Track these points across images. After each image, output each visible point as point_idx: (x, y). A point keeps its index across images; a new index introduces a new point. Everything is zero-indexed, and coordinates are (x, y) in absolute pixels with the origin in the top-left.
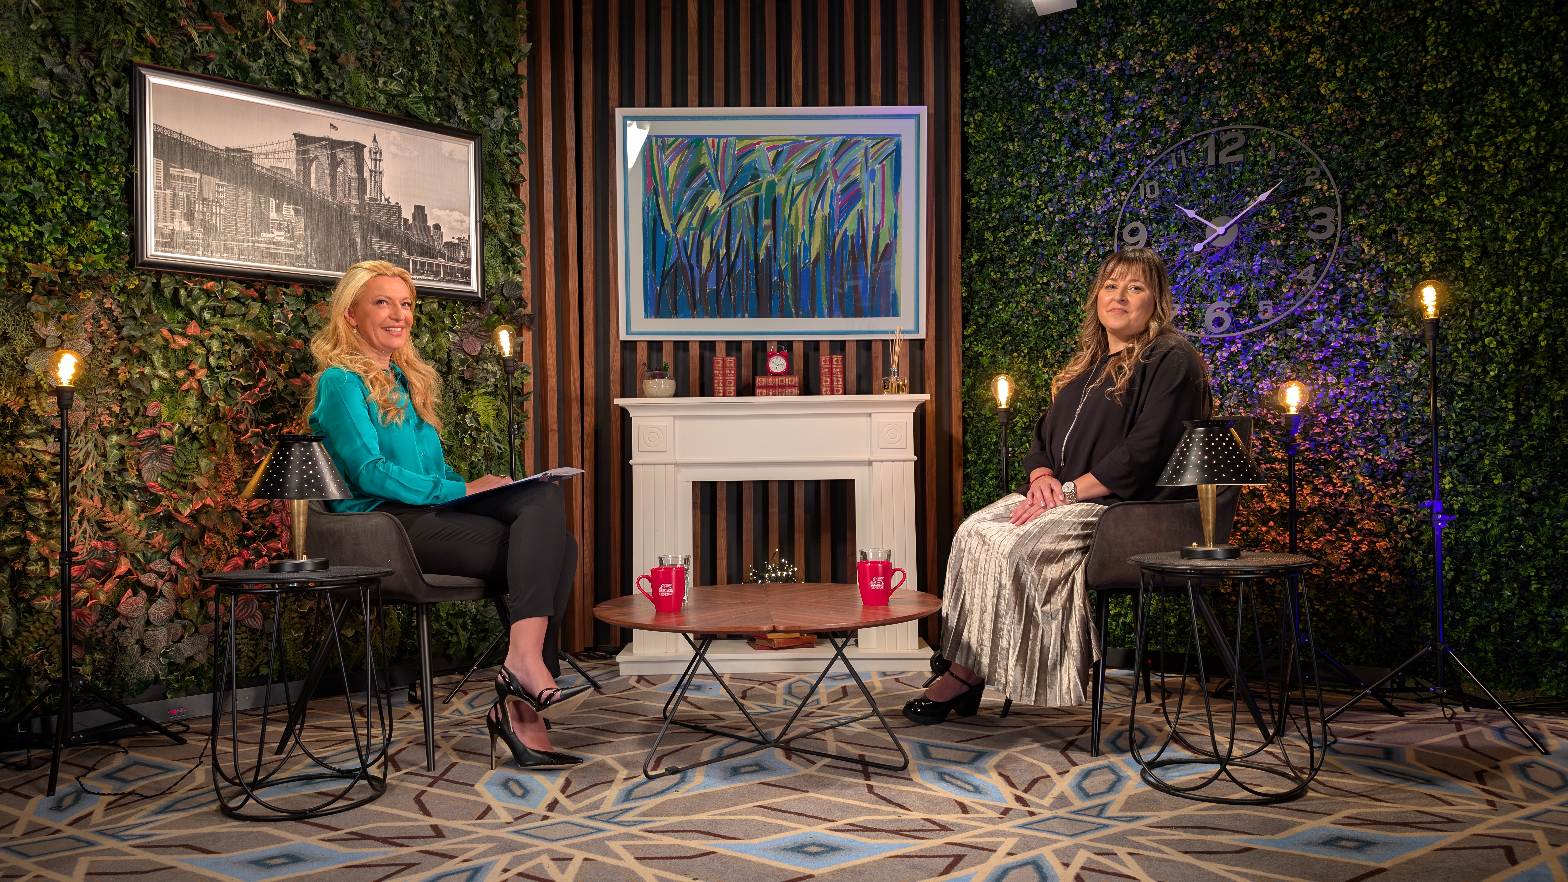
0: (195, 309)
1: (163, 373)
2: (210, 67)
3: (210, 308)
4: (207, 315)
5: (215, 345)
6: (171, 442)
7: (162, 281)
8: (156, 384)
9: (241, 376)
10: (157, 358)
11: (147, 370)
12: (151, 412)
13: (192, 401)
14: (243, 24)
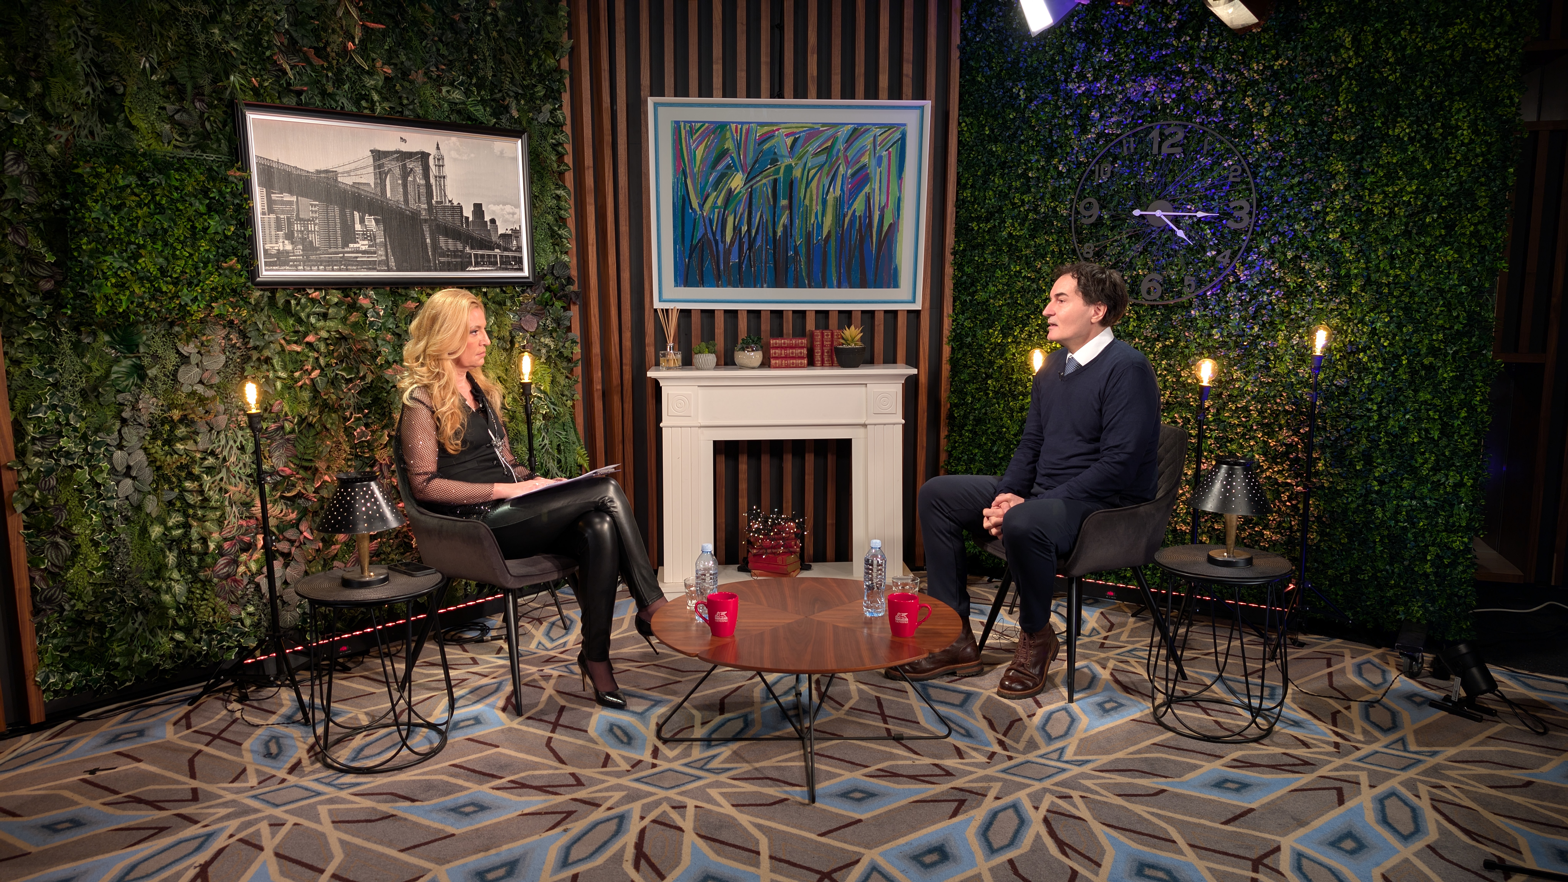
0: (303, 315)
1: (283, 375)
2: (303, 98)
3: (314, 313)
4: (313, 320)
5: (323, 348)
6: (292, 431)
7: (278, 295)
8: (279, 384)
9: (343, 370)
10: (276, 361)
11: (271, 375)
12: (276, 408)
13: (306, 395)
14: (328, 55)
